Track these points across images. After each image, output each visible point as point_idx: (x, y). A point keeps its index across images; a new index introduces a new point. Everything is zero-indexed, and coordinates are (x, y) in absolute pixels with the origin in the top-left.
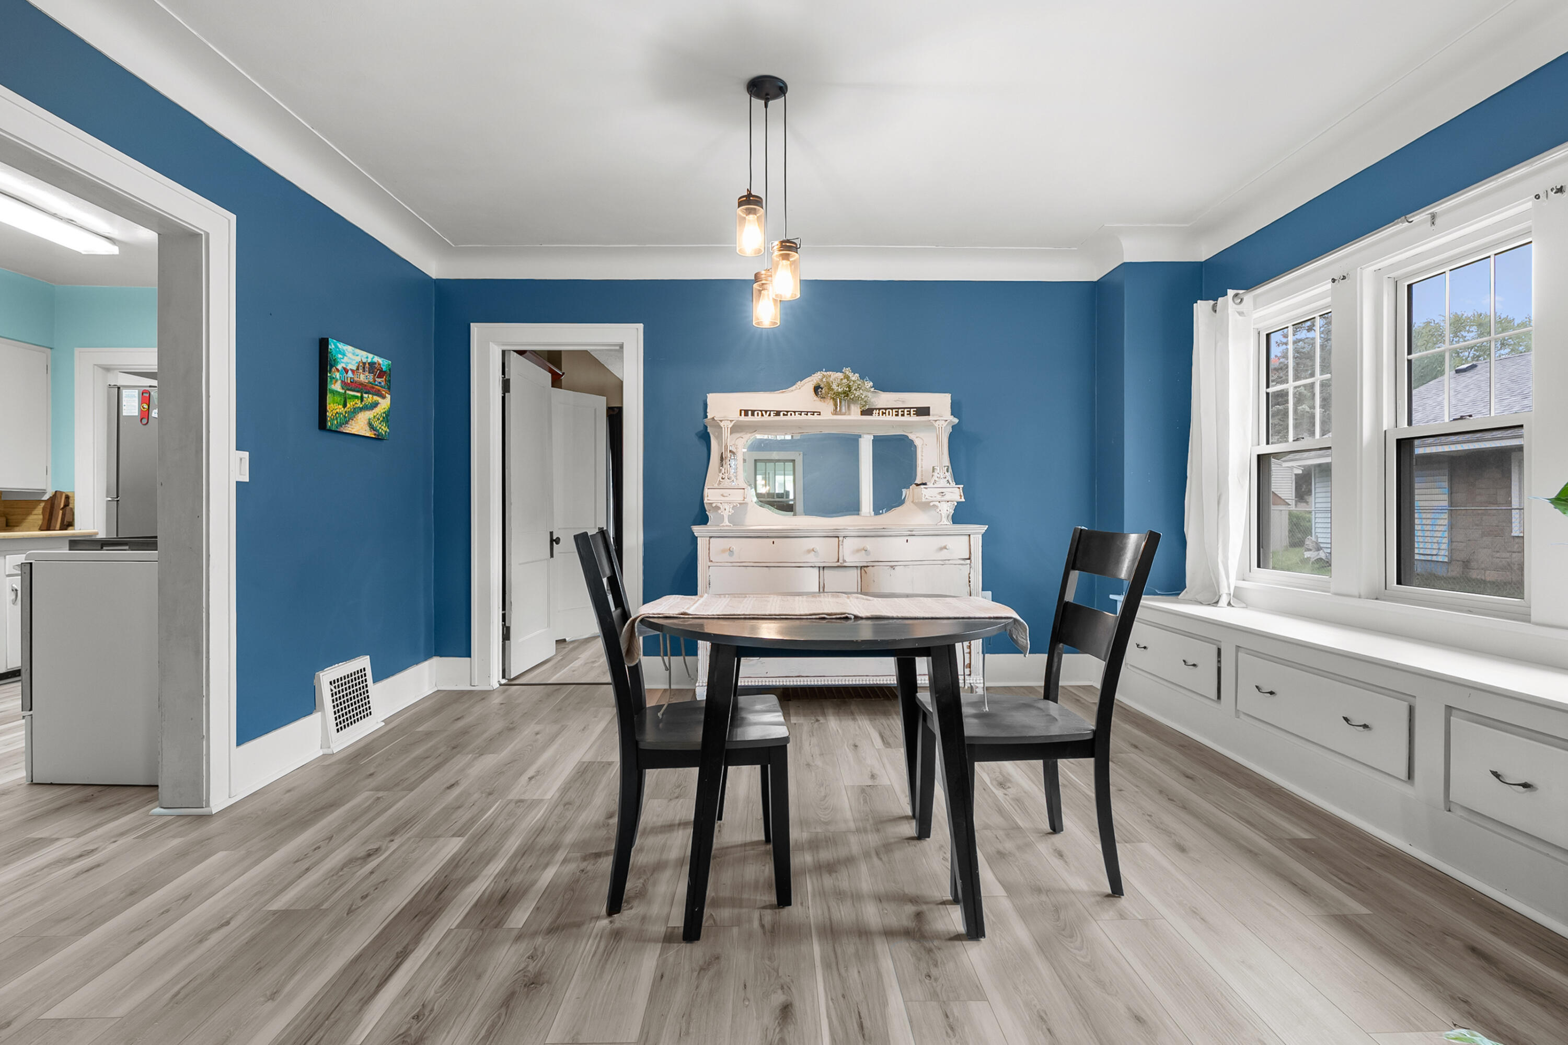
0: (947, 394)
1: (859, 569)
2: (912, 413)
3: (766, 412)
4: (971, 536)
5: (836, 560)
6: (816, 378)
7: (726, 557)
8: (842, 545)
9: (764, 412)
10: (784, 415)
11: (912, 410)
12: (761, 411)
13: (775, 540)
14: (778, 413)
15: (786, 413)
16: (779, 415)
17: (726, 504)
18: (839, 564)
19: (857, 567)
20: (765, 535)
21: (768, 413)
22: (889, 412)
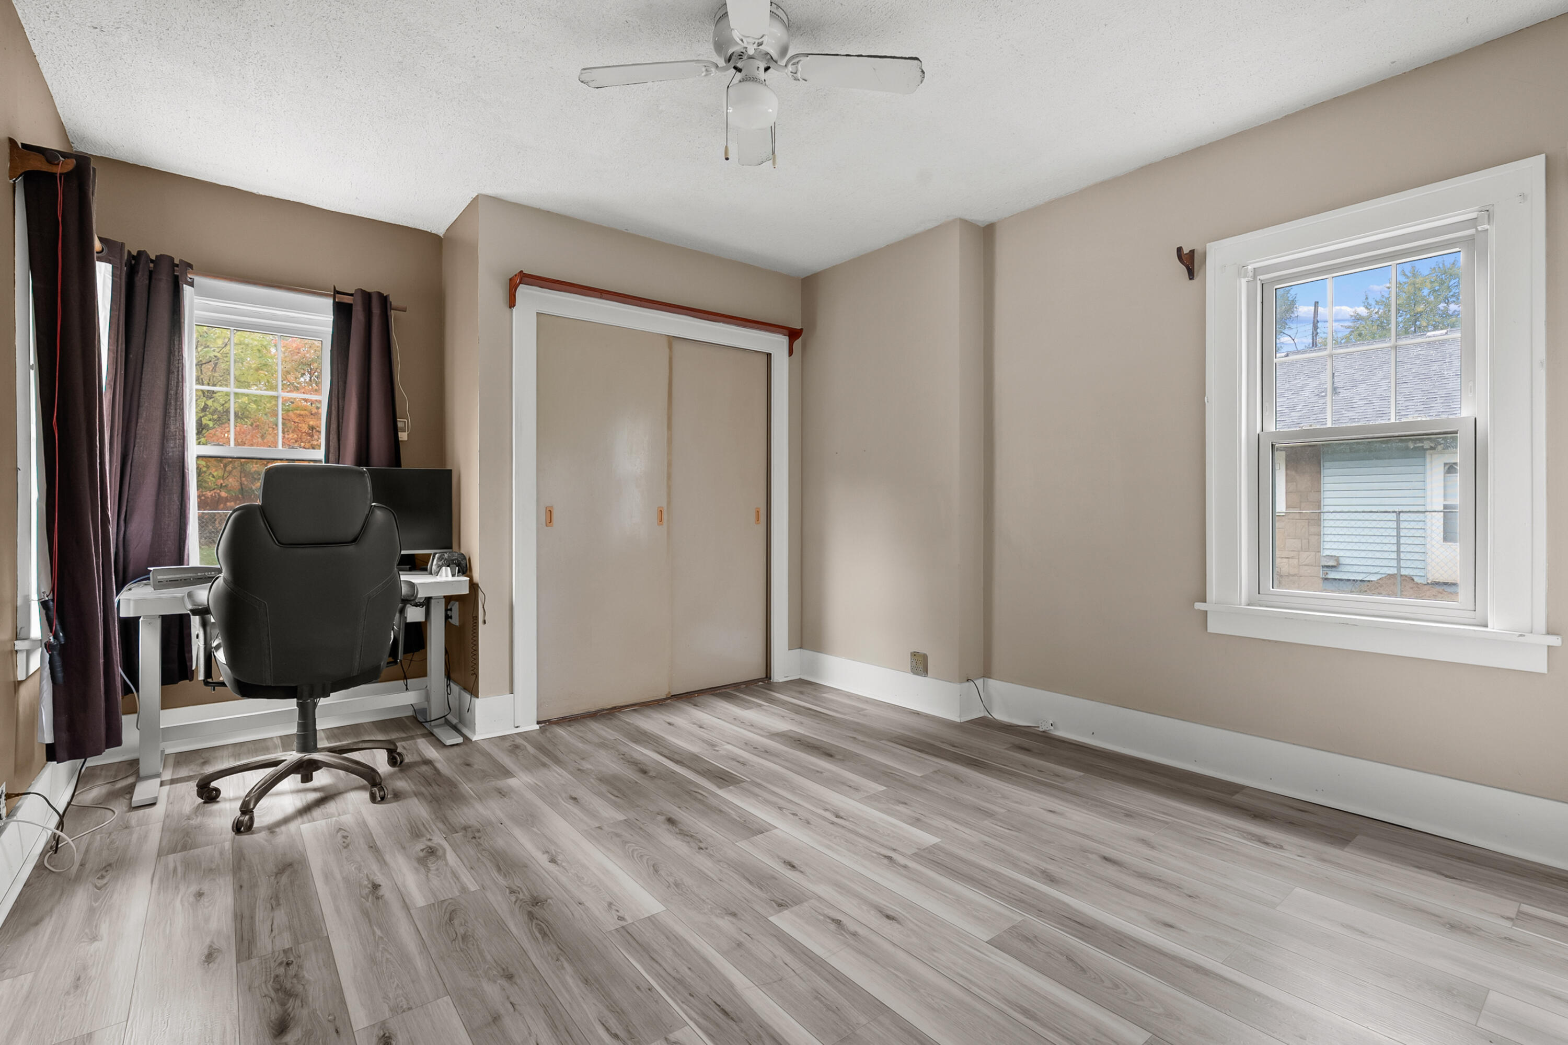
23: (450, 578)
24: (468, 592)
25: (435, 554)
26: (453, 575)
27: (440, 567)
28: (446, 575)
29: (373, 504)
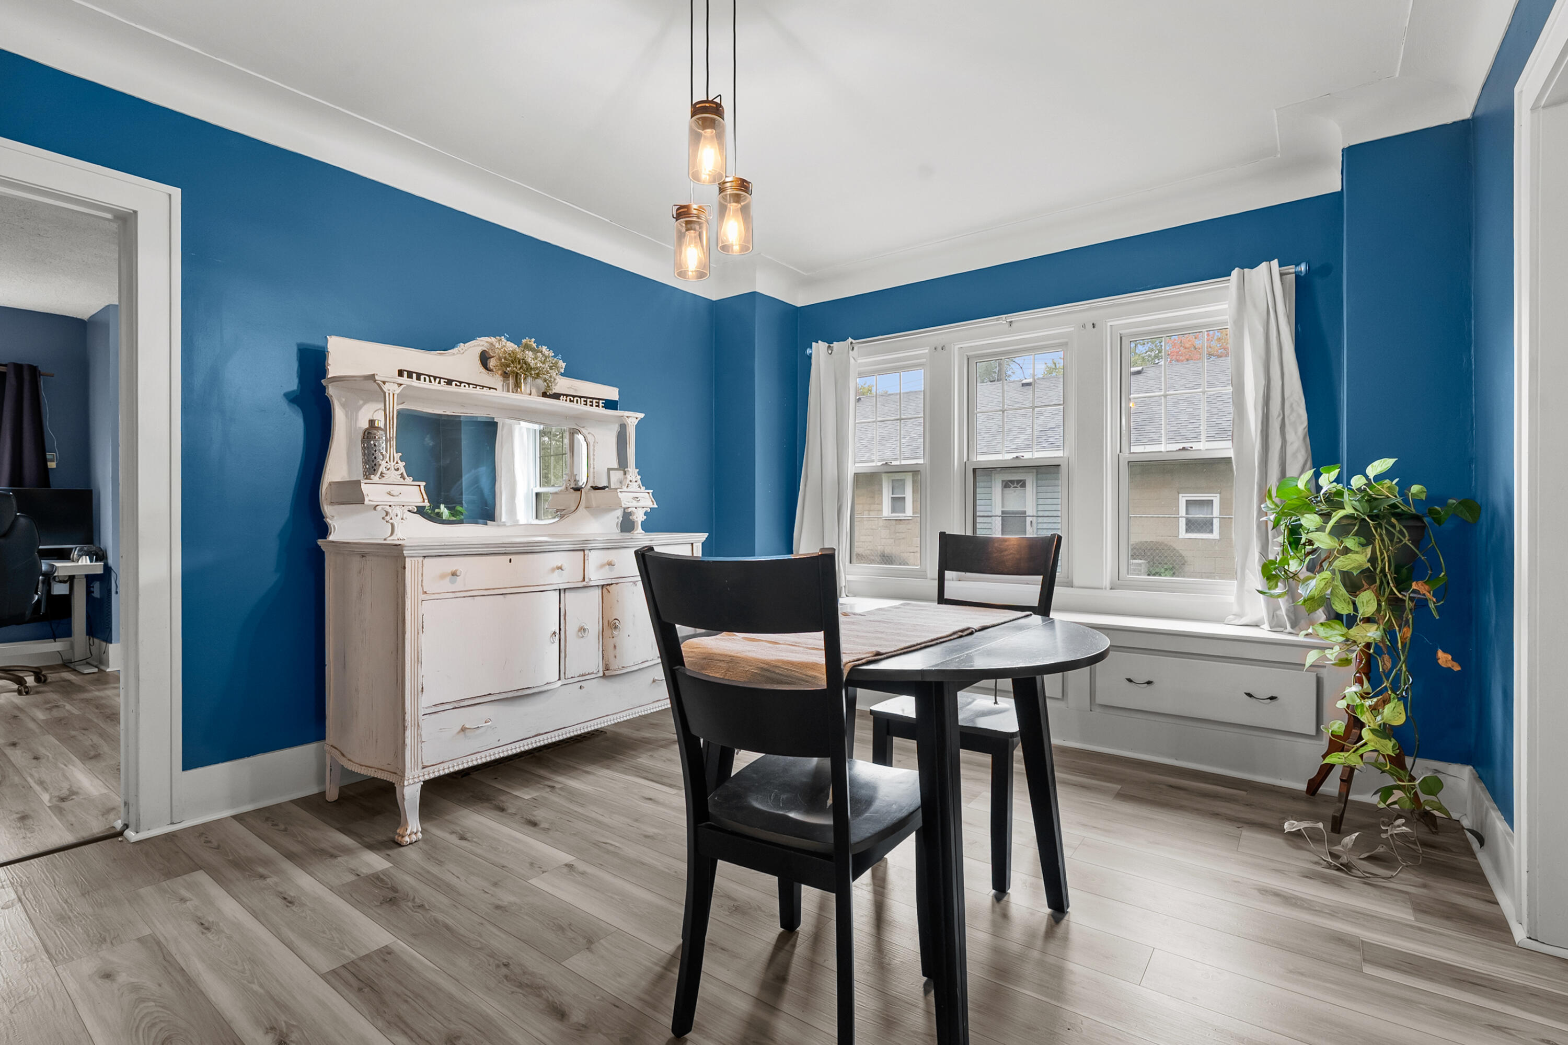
0: (615, 389)
1: (600, 587)
2: (601, 405)
3: (435, 378)
4: (694, 545)
5: (581, 579)
6: (482, 343)
7: (447, 585)
8: (588, 559)
9: (432, 378)
10: (456, 385)
11: (601, 402)
12: (429, 376)
13: (512, 557)
14: (449, 382)
15: (458, 384)
16: (451, 385)
17: (398, 507)
18: (584, 583)
19: (597, 586)
20: (502, 550)
21: (438, 380)
22: (577, 400)
23: (89, 563)
24: (102, 572)
25: (76, 548)
26: (91, 561)
27: (80, 556)
28: (85, 561)
29: (18, 514)
